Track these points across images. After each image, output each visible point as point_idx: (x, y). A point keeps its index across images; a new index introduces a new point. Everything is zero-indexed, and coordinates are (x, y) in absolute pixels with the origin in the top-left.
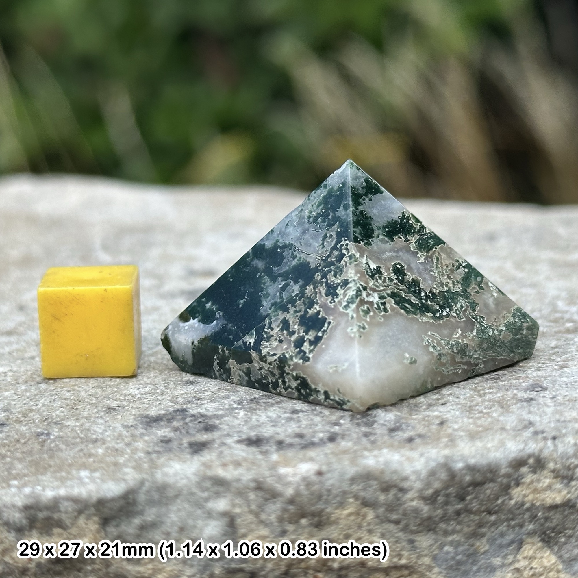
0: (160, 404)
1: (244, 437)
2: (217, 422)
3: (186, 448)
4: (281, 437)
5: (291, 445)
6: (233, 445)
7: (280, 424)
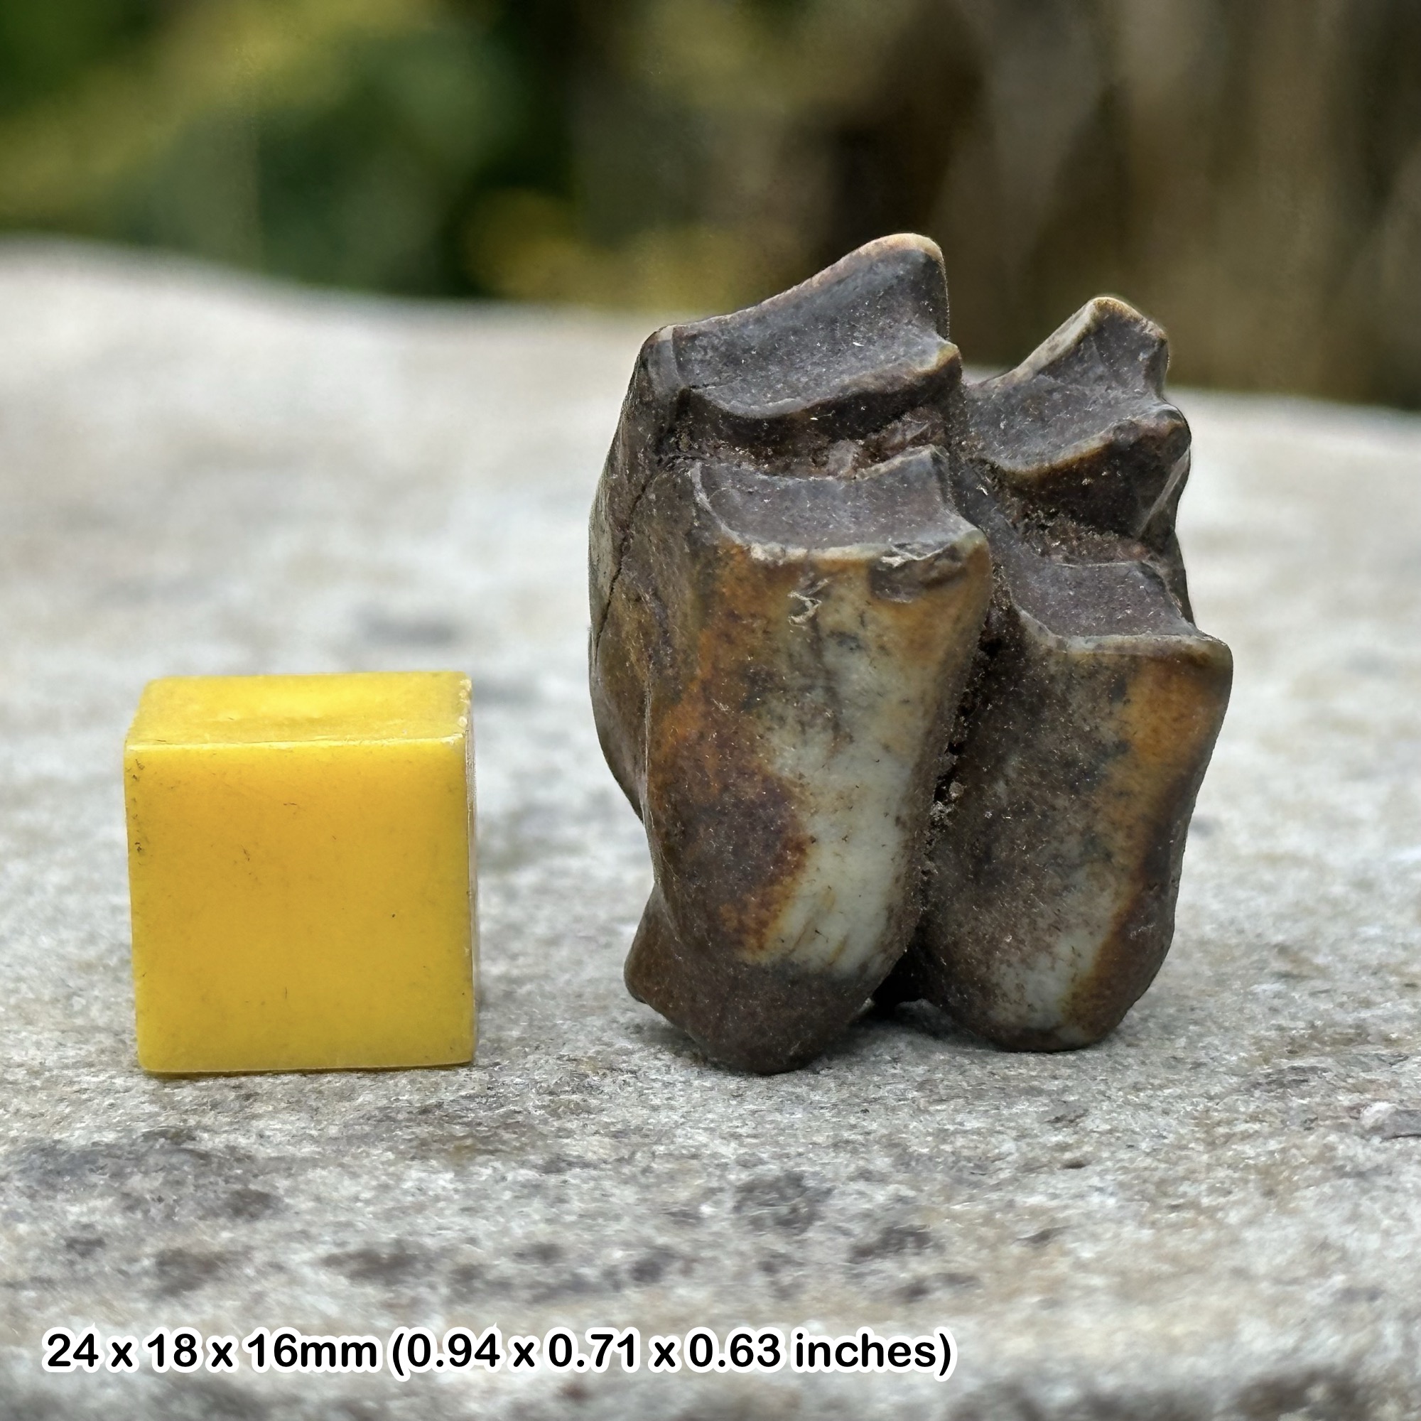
0: (112, 1105)
1: (355, 1244)
2: (282, 1184)
3: (146, 1272)
4: (478, 1254)
5: (503, 1286)
6: (307, 1272)
7: (490, 1206)
